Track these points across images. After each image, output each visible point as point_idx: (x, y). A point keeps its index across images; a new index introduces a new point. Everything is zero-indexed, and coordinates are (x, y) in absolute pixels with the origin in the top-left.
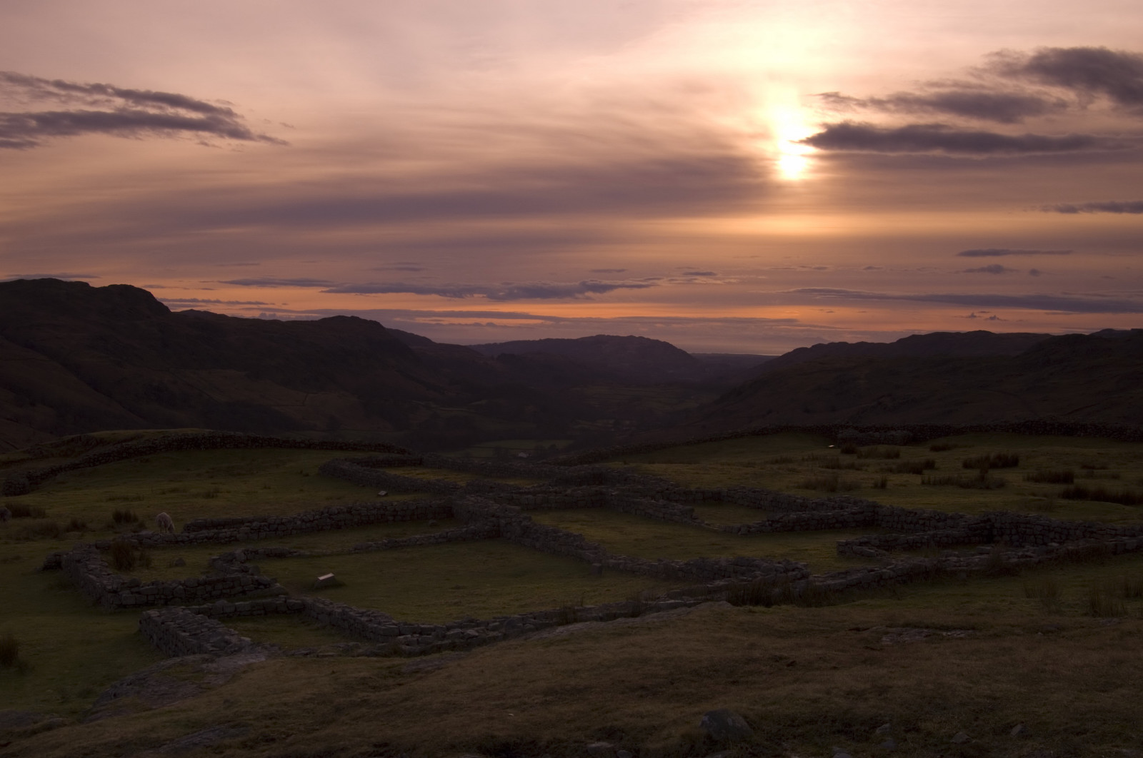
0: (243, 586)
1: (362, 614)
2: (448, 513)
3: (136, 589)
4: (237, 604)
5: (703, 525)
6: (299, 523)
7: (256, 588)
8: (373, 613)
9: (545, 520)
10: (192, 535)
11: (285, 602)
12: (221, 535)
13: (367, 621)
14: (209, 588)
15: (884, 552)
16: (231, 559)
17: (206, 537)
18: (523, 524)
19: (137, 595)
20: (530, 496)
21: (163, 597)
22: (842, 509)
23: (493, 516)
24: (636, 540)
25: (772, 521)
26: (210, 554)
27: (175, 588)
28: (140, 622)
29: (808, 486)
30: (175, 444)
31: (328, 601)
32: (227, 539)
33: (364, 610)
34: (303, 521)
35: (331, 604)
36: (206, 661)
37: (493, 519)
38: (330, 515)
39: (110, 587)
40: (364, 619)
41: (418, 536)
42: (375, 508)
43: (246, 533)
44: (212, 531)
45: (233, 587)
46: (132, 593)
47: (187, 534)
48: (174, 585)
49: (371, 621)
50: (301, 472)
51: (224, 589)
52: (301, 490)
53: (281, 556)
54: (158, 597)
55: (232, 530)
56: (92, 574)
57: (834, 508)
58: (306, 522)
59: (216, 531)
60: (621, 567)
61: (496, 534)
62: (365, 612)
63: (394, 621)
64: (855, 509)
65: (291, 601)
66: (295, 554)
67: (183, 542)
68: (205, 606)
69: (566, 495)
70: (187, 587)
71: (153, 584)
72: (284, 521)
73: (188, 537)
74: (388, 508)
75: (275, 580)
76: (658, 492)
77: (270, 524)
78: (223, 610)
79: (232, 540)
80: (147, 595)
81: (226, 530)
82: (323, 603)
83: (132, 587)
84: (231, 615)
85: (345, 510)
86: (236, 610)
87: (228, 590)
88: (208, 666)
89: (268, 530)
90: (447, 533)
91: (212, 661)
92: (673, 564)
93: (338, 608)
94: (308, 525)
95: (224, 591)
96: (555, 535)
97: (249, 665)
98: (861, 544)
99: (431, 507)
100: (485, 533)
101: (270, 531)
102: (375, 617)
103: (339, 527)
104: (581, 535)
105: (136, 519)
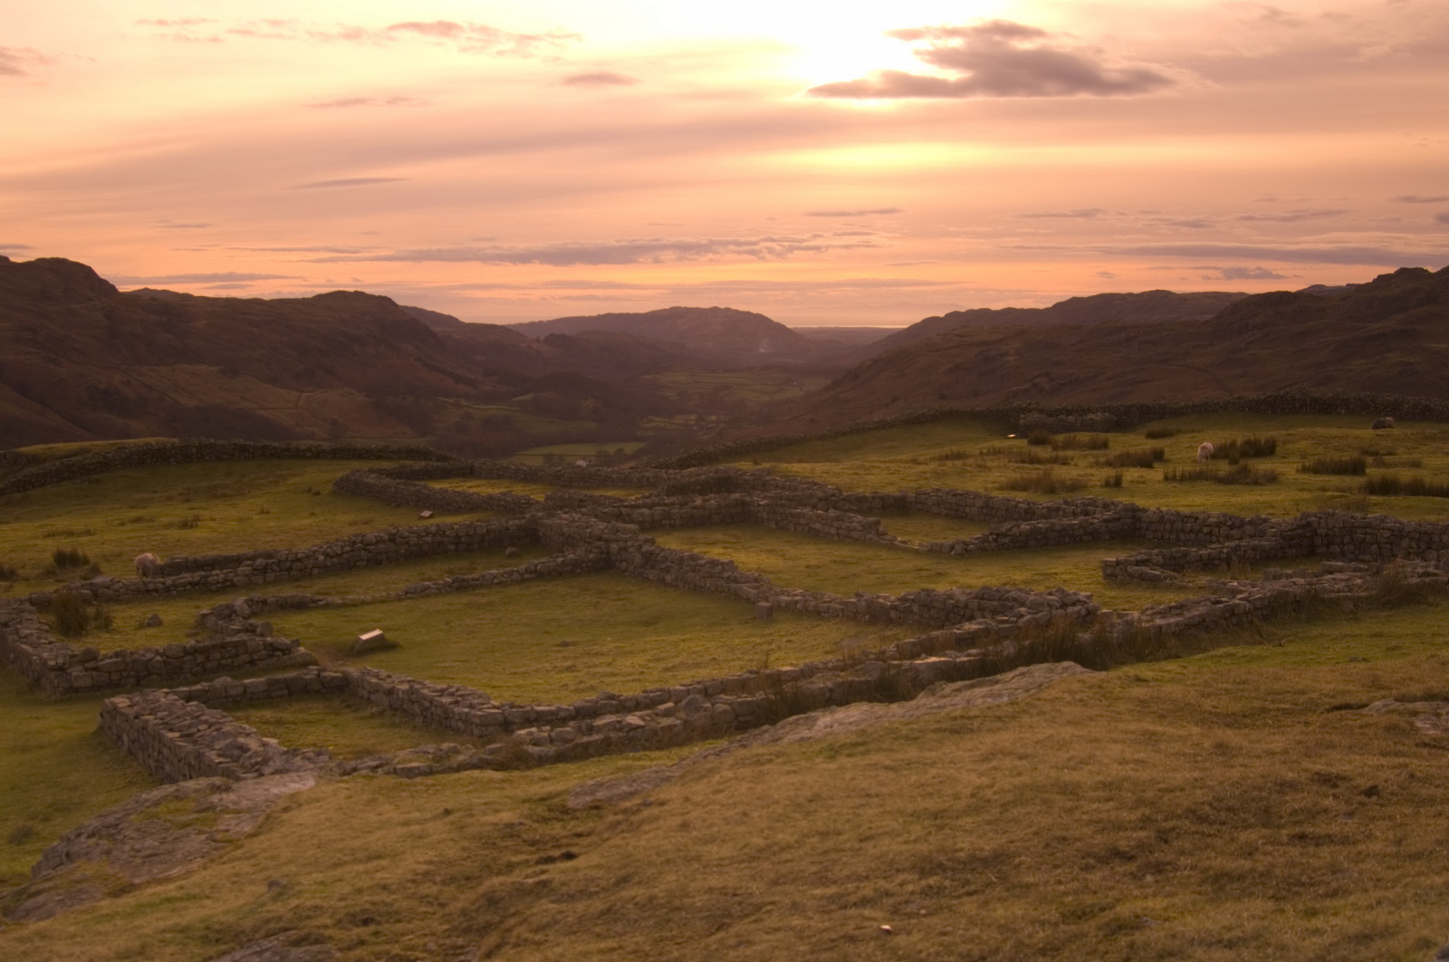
0: (251, 654)
1: (442, 692)
2: (530, 538)
3: (90, 665)
4: (246, 681)
5: (896, 542)
6: (321, 558)
7: (270, 656)
8: (457, 690)
9: (671, 543)
10: (169, 581)
11: (319, 675)
12: (210, 579)
13: (451, 703)
14: (200, 658)
15: (1175, 574)
16: (229, 613)
17: (190, 583)
18: (644, 549)
19: (95, 674)
20: (646, 511)
21: (133, 673)
22: (1086, 514)
23: (600, 539)
24: (808, 567)
25: (997, 535)
26: (197, 607)
27: (151, 659)
28: (102, 715)
29: (1014, 486)
30: (135, 457)
31: (383, 673)
32: (219, 585)
33: (444, 686)
34: (327, 555)
35: (389, 676)
36: (216, 789)
37: (598, 543)
38: (366, 545)
39: (52, 663)
40: (446, 700)
41: (494, 571)
42: (428, 534)
43: (246, 576)
44: (198, 573)
45: (237, 655)
46: (86, 670)
47: (162, 580)
48: (149, 656)
49: (456, 702)
50: (310, 490)
51: (222, 658)
52: (313, 514)
53: (300, 606)
54: (125, 674)
55: (225, 571)
56: (25, 643)
57: (1075, 515)
58: (332, 557)
59: (203, 573)
60: (799, 606)
61: (605, 565)
62: (446, 689)
63: (493, 702)
64: (1108, 515)
65: (326, 674)
66: (321, 603)
67: (156, 590)
68: (199, 687)
69: (695, 508)
70: (168, 657)
71: (117, 655)
72: (299, 555)
73: (163, 583)
74: (447, 533)
75: (297, 643)
76: (820, 499)
77: (279, 561)
78: (226, 691)
79: (227, 587)
80: (109, 673)
81: (217, 572)
82: (377, 676)
83: (88, 661)
84: (239, 698)
85: (386, 537)
86: (245, 691)
87: (229, 661)
88: (221, 800)
89: (277, 569)
90: (536, 566)
91: (228, 789)
92: (881, 600)
93: (402, 682)
94: (335, 560)
95: (224, 662)
96: (693, 563)
97: (292, 796)
98: (1138, 563)
99: (507, 529)
100: (590, 564)
101: (281, 571)
102: (461, 696)
103: (378, 563)
104: (732, 562)
105: (86, 561)
